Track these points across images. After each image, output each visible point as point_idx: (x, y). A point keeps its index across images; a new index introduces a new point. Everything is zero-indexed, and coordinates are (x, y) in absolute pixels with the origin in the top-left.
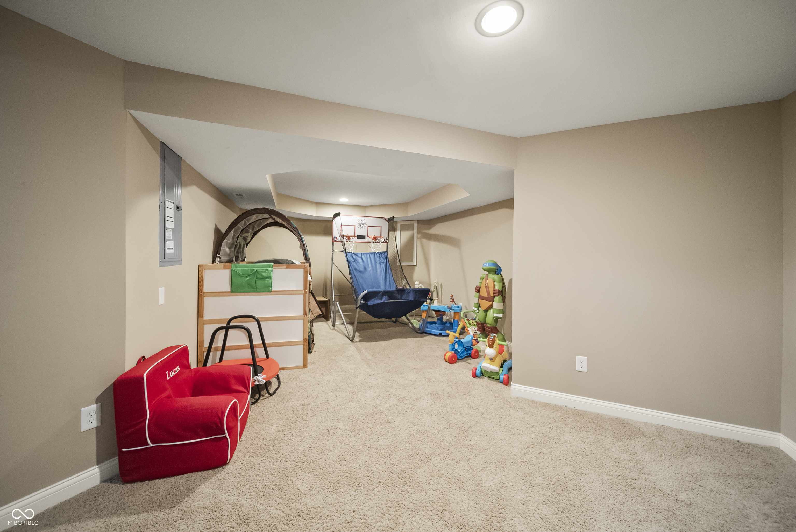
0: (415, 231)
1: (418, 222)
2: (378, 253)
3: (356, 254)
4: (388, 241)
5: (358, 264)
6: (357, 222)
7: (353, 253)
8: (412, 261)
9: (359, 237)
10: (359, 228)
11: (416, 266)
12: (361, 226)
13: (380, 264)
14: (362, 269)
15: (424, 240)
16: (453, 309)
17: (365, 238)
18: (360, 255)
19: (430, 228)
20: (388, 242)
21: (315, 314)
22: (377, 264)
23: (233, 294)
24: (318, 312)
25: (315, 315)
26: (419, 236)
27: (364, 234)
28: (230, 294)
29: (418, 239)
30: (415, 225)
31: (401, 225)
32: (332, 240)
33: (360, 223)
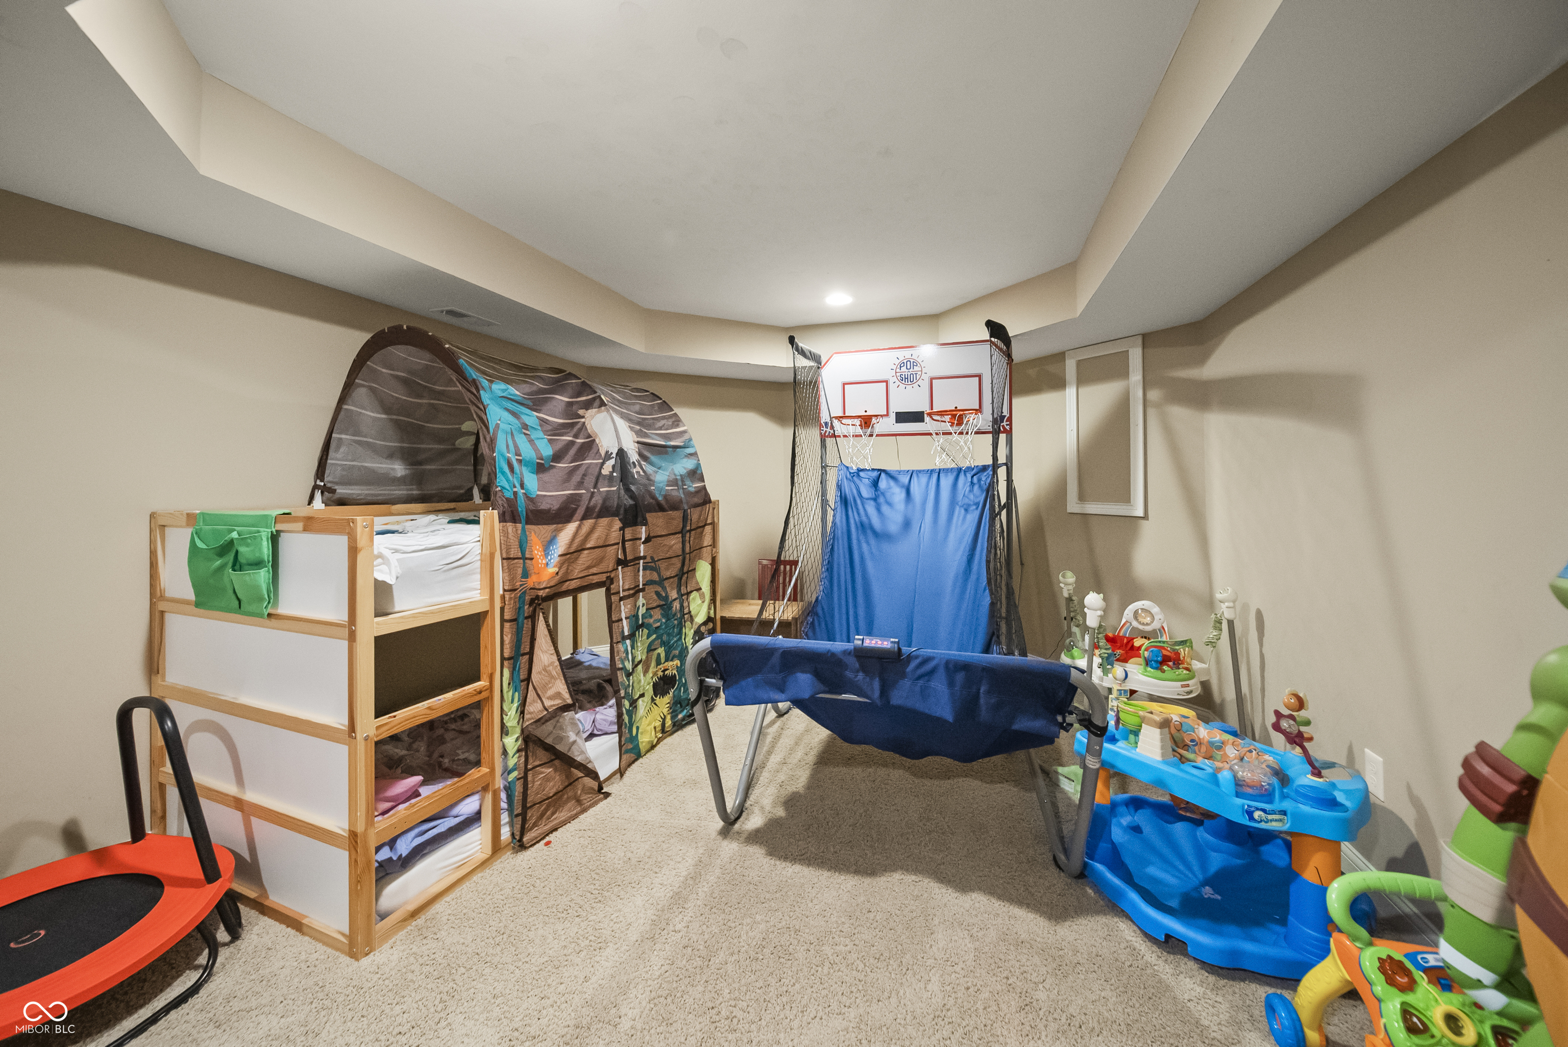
0: (1136, 376)
1: (1148, 339)
2: (969, 469)
3: (893, 474)
4: (1011, 425)
5: (885, 508)
6: (894, 367)
7: (884, 471)
8: (1125, 497)
9: (902, 417)
10: (903, 386)
11: (1145, 517)
12: (906, 380)
13: (966, 510)
14: (894, 527)
15: (1179, 413)
16: (1284, 813)
17: (922, 420)
18: (905, 479)
19: (1202, 360)
20: (1011, 428)
21: (550, 698)
22: (957, 508)
23: (201, 611)
24: (558, 695)
25: (548, 703)
26: (1154, 395)
27: (922, 406)
28: (193, 608)
29: (1151, 412)
30: (1136, 356)
31: (1079, 363)
32: (821, 433)
33: (904, 369)
